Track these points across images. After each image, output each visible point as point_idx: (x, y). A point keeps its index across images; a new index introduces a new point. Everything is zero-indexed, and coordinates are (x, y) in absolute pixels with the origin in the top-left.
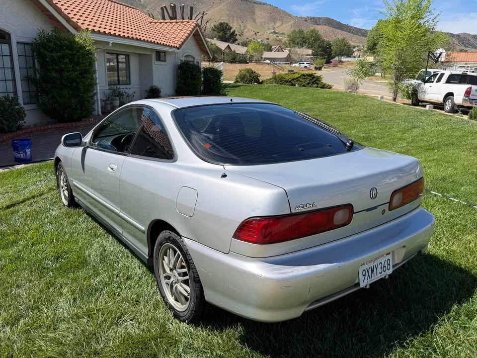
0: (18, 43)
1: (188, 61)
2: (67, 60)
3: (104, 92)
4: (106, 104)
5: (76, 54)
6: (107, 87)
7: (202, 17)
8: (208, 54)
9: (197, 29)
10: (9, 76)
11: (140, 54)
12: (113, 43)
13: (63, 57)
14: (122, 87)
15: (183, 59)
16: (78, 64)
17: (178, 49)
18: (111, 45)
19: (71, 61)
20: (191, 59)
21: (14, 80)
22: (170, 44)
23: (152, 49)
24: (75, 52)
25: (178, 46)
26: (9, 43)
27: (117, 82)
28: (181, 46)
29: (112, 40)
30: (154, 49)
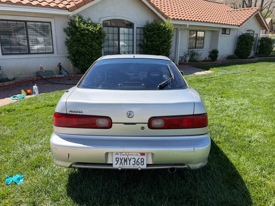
0: (137, 28)
1: (249, 34)
2: (156, 36)
3: (185, 52)
4: (182, 59)
5: (161, 32)
6: (187, 50)
7: (270, 4)
8: (266, 28)
9: (258, 13)
10: (131, 44)
11: (212, 31)
12: (189, 25)
13: (154, 34)
14: (196, 50)
15: (244, 32)
16: (161, 37)
17: (239, 26)
18: (188, 26)
19: (158, 36)
20: (251, 32)
21: (133, 46)
22: (235, 24)
23: (220, 28)
24: (160, 31)
25: (239, 24)
26: (133, 28)
27: (194, 47)
28: (241, 24)
29: (188, 24)
30: (221, 28)
